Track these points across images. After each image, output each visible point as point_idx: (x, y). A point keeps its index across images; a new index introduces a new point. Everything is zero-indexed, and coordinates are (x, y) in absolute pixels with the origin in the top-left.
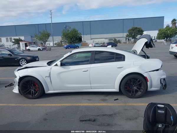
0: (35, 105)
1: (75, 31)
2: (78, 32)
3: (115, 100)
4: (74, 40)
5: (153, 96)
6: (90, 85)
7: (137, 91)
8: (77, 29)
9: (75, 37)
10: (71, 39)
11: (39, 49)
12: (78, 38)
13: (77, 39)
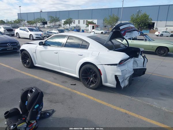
0: (22, 72)
1: (145, 16)
2: (149, 18)
3: (71, 85)
4: (142, 26)
5: (113, 93)
6: (59, 67)
7: (92, 82)
8: (148, 14)
9: (143, 23)
10: (139, 25)
11: (102, 33)
12: (147, 24)
13: (145, 25)
